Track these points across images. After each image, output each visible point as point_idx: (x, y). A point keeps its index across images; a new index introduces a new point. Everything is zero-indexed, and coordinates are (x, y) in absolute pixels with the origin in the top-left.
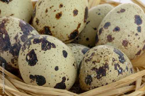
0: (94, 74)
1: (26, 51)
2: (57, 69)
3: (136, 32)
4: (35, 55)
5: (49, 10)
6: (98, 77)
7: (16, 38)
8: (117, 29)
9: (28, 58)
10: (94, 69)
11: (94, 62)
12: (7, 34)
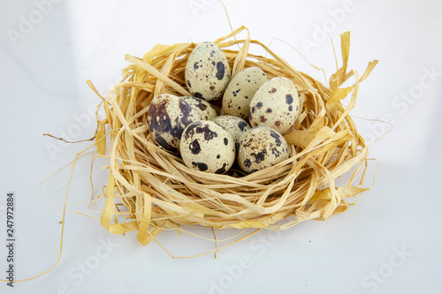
0: (252, 159)
1: (190, 140)
3: (288, 112)
4: (198, 145)
6: (257, 162)
7: (176, 120)
8: (269, 111)
9: (192, 147)
10: (252, 154)
11: (253, 148)
12: (167, 116)
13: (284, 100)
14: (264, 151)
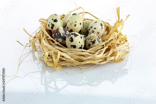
0: (91, 43)
1: (69, 38)
2: (79, 42)
3: (101, 29)
4: (73, 39)
5: (72, 24)
6: (93, 44)
7: (63, 34)
8: (95, 28)
9: (70, 40)
10: (91, 42)
11: (91, 39)
12: (60, 33)
13: (100, 25)
14: (95, 40)
